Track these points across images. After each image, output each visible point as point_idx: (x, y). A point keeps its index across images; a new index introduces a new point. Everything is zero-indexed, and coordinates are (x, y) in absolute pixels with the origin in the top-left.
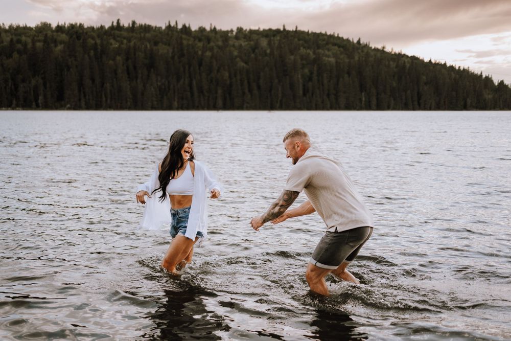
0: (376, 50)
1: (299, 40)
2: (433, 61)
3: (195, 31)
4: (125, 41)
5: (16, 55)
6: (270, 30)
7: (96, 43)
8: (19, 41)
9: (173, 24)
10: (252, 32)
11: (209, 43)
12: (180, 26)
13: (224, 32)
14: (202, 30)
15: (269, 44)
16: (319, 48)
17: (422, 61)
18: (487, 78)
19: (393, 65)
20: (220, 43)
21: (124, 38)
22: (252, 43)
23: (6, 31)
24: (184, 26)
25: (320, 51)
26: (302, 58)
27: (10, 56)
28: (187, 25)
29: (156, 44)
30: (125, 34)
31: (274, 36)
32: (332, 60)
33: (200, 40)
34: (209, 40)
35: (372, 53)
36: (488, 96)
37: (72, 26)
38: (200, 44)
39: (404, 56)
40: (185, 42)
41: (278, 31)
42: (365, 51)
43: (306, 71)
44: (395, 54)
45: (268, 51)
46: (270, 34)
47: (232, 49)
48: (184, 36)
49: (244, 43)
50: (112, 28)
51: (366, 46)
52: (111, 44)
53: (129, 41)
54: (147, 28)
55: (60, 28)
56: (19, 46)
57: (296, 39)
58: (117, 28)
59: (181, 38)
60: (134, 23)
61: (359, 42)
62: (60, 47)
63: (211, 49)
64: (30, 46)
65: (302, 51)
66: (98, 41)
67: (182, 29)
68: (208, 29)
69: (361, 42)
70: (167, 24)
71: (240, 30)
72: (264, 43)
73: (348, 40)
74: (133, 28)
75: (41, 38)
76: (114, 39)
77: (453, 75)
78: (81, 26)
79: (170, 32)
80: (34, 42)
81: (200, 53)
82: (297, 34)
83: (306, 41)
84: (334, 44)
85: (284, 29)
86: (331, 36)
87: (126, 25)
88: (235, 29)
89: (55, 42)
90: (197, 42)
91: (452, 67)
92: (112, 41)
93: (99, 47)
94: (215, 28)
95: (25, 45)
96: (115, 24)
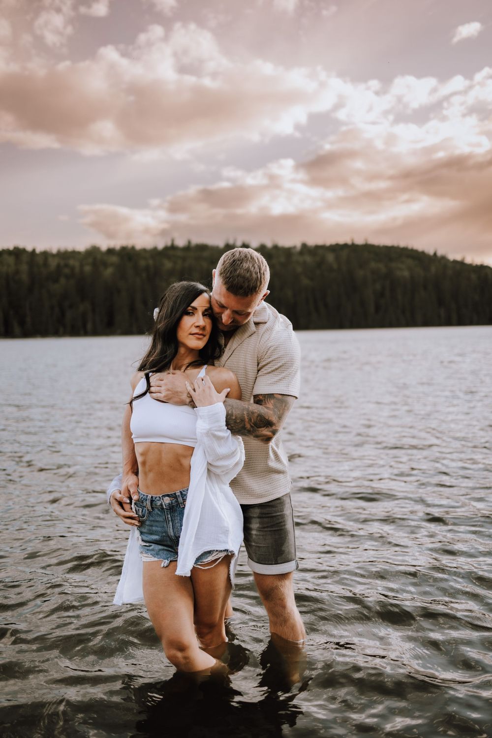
0: (455, 262)
1: (370, 254)
4: (179, 261)
5: (63, 281)
6: (337, 245)
7: (148, 264)
8: (66, 265)
10: (317, 247)
13: (287, 248)
15: (337, 258)
16: (391, 261)
19: (474, 276)
21: (179, 258)
22: (318, 258)
23: (53, 256)
25: (393, 264)
26: (373, 273)
27: (56, 281)
30: (179, 254)
31: (342, 251)
32: (406, 274)
34: (270, 257)
35: (451, 266)
37: (124, 249)
42: (443, 263)
43: (378, 286)
44: (477, 266)
45: (336, 267)
46: (336, 249)
47: (296, 265)
49: (308, 259)
50: (166, 249)
51: (444, 258)
52: (165, 265)
53: (184, 260)
55: (110, 251)
56: (67, 271)
57: (366, 254)
58: (171, 249)
60: (189, 242)
61: (435, 254)
62: (109, 271)
64: (77, 270)
65: (373, 265)
66: (151, 263)
68: (269, 245)
69: (438, 254)
71: (304, 246)
72: (330, 258)
73: (423, 253)
74: (188, 248)
75: (90, 260)
76: (168, 259)
78: (133, 248)
80: (82, 266)
82: (368, 248)
83: (378, 256)
85: (353, 243)
86: (405, 249)
87: (181, 245)
88: (299, 245)
89: (105, 265)
92: (166, 262)
93: (152, 268)
94: (277, 245)
95: (72, 269)
96: (169, 244)
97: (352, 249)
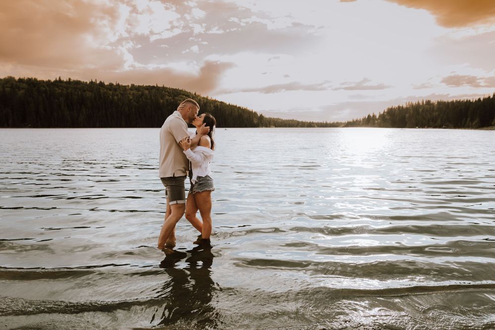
0: (204, 98)
1: (165, 92)
2: (231, 104)
3: (107, 85)
4: (65, 89)
6: (149, 86)
7: (46, 90)
9: (94, 81)
10: (139, 87)
11: (116, 92)
12: (98, 82)
13: (124, 86)
14: (111, 85)
15: (149, 93)
16: (175, 96)
17: (226, 104)
18: (255, 113)
19: (212, 106)
20: (122, 92)
21: (64, 87)
22: (140, 93)
24: (101, 82)
25: (176, 98)
26: (167, 100)
28: (102, 82)
29: (84, 91)
31: (152, 89)
33: (110, 90)
34: (115, 90)
35: (202, 100)
36: (255, 121)
37: (29, 80)
38: (111, 92)
39: (217, 101)
40: (102, 91)
41: (154, 87)
42: (199, 98)
44: (213, 100)
45: (149, 97)
46: (149, 88)
47: (129, 95)
48: (101, 88)
50: (56, 81)
51: (199, 96)
52: (56, 90)
53: (67, 89)
54: (78, 83)
55: (21, 80)
57: (164, 92)
58: (59, 82)
59: (99, 89)
60: (70, 79)
61: (195, 94)
63: (117, 95)
65: (167, 97)
66: (48, 89)
67: (99, 84)
68: (115, 84)
69: (197, 94)
70: (91, 81)
71: (133, 85)
72: (146, 93)
73: (190, 93)
74: (69, 82)
75: (9, 85)
76: (57, 87)
77: (240, 111)
78: (35, 79)
79: (92, 86)
80: (3, 88)
81: (111, 97)
82: (164, 88)
83: (169, 93)
84: (183, 95)
85: (157, 86)
86: (181, 91)
87: (65, 80)
88: (130, 85)
89: (19, 88)
90: (108, 91)
91: (239, 108)
92: (56, 89)
93: (48, 92)
94: (119, 84)
96: (58, 79)
97: (156, 88)
